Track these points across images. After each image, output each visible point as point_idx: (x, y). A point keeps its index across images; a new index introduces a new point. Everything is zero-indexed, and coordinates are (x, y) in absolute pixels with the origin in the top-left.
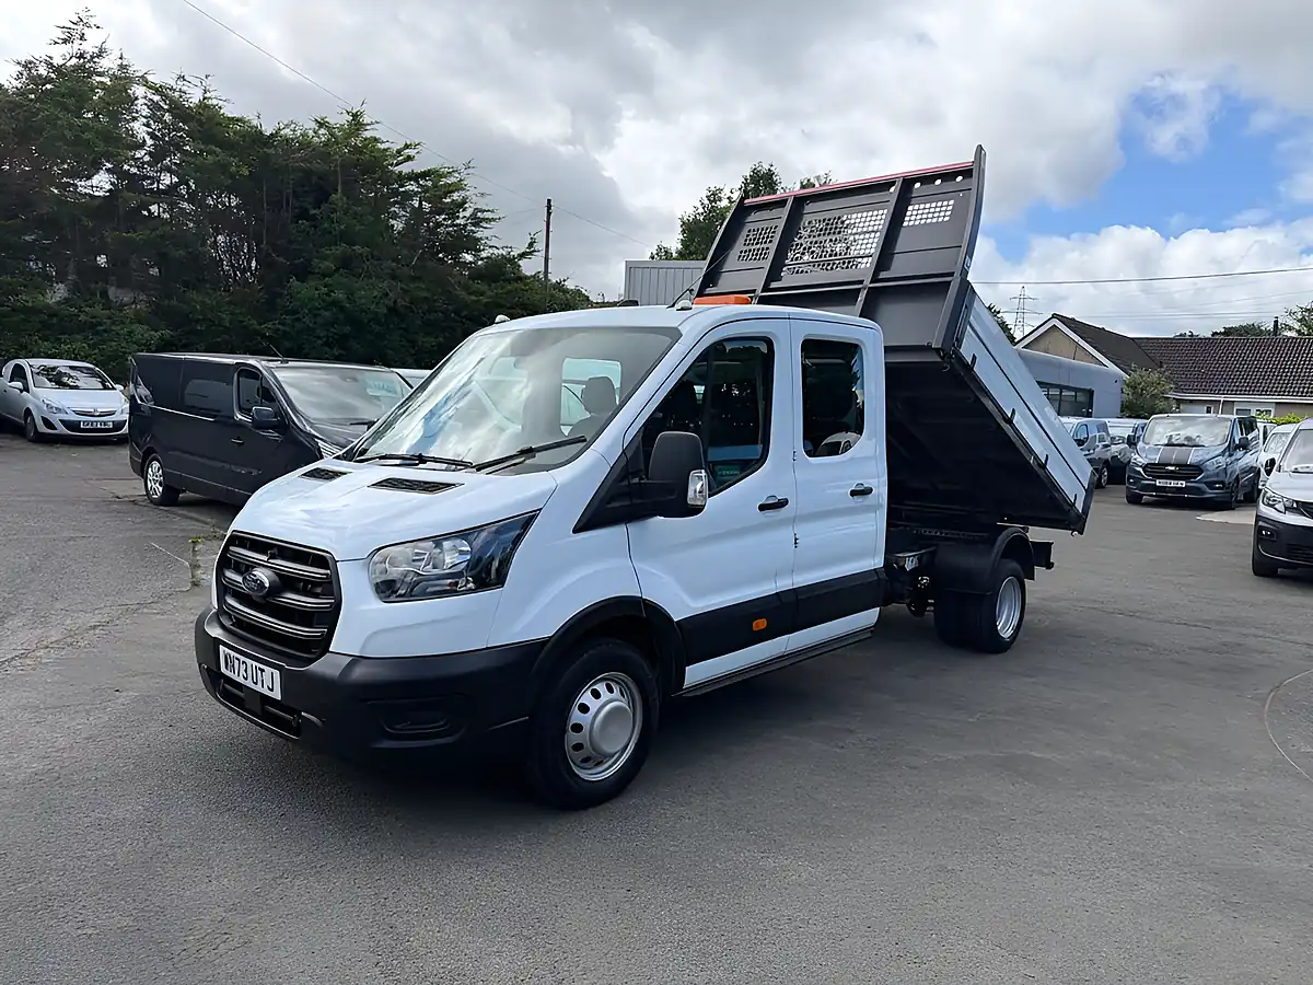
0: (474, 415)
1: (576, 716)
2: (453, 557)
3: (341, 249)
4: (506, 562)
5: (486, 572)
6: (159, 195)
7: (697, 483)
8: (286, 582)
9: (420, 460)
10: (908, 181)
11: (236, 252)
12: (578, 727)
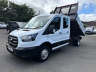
1: (42, 53)
2: (30, 37)
3: (24, 14)
4: (35, 38)
5: (33, 39)
6: (10, 10)
7: (54, 30)
8: (14, 40)
9: (27, 28)
10: (71, 5)
11: (16, 15)
12: (42, 54)
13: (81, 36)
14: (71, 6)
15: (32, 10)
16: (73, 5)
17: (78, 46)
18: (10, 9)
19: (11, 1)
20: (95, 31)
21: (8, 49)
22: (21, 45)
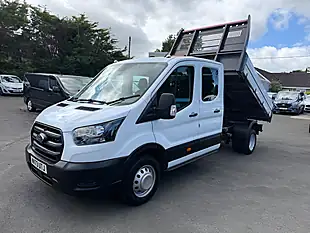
0: (109, 89)
1: (136, 178)
2: (99, 131)
3: (78, 49)
4: (116, 131)
5: (109, 136)
6: (33, 35)
7: (173, 109)
8: (49, 138)
9: (91, 101)
10: (229, 25)
11: (53, 49)
12: (137, 182)
13: (259, 122)
14: (228, 28)
15: (103, 34)
16: (234, 25)
17: (250, 152)
18: (36, 31)
19: (36, 6)
20: (306, 102)
21: (30, 166)
22: (73, 154)
